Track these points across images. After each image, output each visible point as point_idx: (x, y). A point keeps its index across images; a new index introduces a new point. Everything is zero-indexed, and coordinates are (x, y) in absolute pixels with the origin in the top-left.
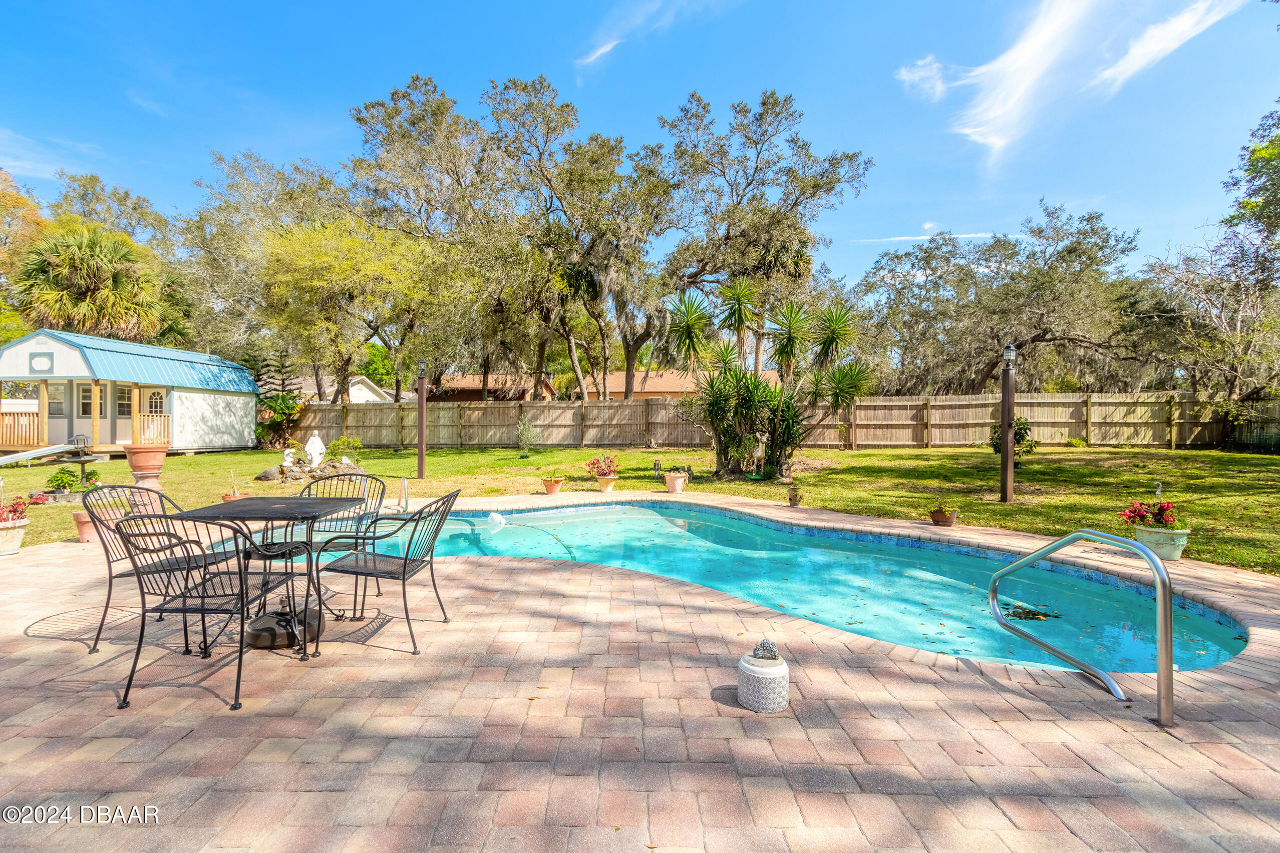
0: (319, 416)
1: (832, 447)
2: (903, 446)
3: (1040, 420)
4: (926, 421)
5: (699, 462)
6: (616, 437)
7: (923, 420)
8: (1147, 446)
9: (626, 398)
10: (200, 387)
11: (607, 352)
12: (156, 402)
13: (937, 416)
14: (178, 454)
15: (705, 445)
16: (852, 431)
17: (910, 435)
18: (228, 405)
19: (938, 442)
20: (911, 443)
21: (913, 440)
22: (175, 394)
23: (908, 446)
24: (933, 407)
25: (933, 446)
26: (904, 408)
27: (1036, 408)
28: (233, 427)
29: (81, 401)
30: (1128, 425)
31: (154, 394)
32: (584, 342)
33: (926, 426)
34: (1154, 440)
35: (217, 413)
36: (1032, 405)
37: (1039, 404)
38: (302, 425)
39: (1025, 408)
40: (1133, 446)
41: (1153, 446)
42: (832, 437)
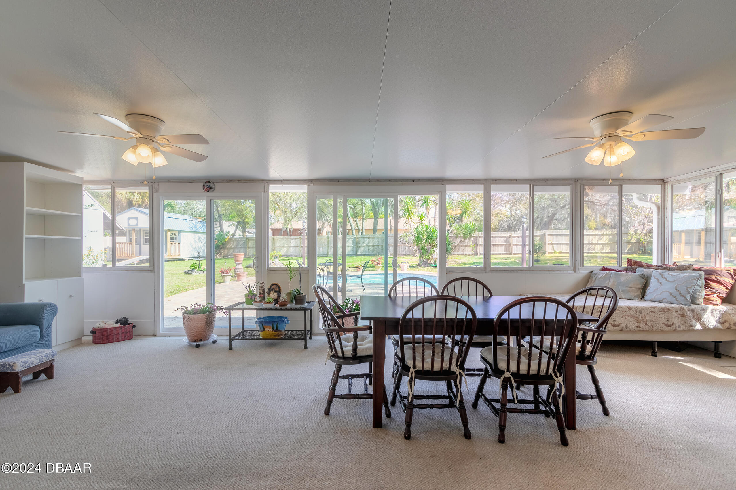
0: (235, 243)
1: (469, 255)
2: (500, 254)
3: (561, 242)
4: (510, 243)
5: (411, 261)
6: (373, 251)
7: (509, 243)
8: (608, 253)
9: (374, 233)
10: (190, 230)
11: (364, 211)
12: (173, 237)
13: (516, 241)
14: (183, 260)
15: (413, 254)
16: (478, 248)
17: (504, 249)
18: (199, 238)
19: (516, 252)
20: (504, 253)
21: (505, 251)
22: (182, 234)
23: (503, 254)
24: (514, 237)
25: (514, 254)
26: (500, 237)
27: (559, 237)
28: (201, 248)
29: (144, 237)
30: (599, 244)
31: (172, 234)
32: (352, 206)
33: (510, 245)
34: (611, 250)
35: (196, 242)
36: (557, 235)
37: (561, 235)
38: (228, 247)
39: (554, 237)
40: (602, 253)
41: (610, 253)
42: (469, 250)
